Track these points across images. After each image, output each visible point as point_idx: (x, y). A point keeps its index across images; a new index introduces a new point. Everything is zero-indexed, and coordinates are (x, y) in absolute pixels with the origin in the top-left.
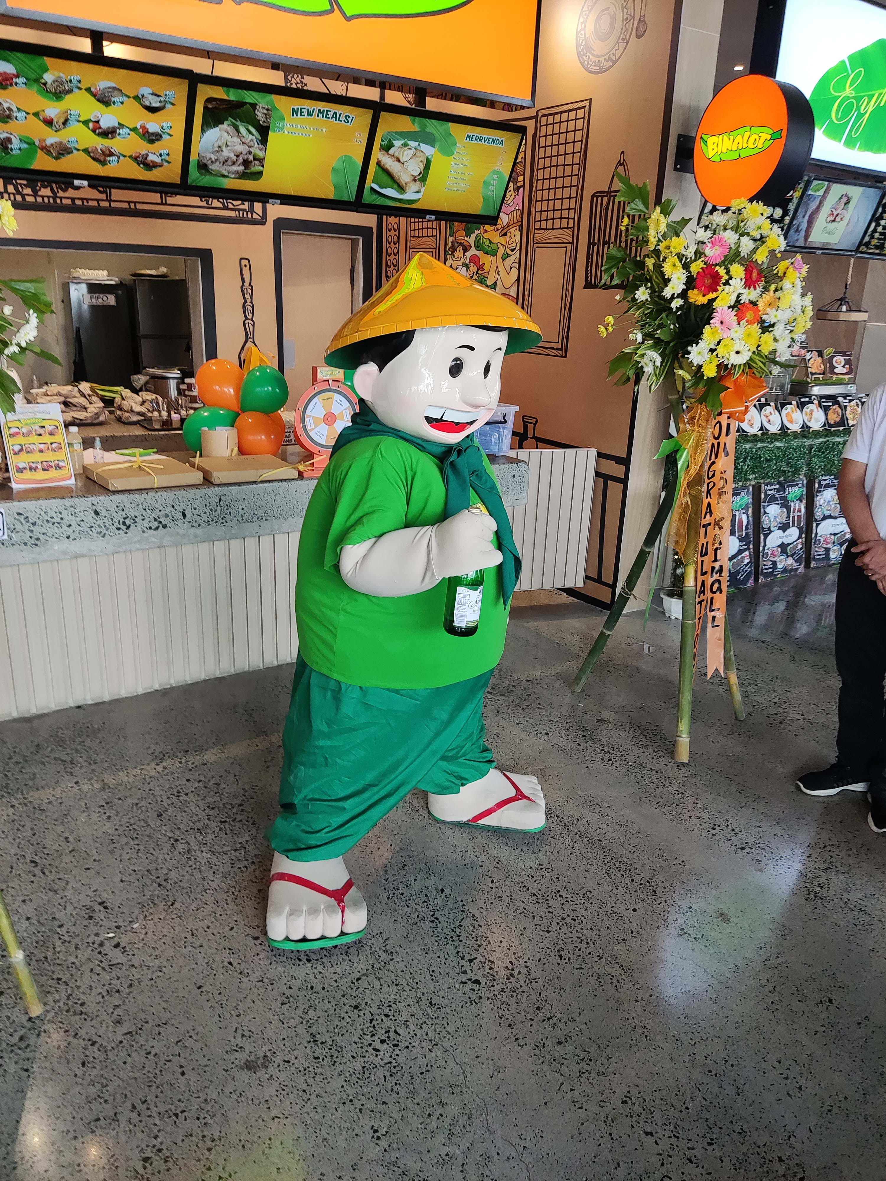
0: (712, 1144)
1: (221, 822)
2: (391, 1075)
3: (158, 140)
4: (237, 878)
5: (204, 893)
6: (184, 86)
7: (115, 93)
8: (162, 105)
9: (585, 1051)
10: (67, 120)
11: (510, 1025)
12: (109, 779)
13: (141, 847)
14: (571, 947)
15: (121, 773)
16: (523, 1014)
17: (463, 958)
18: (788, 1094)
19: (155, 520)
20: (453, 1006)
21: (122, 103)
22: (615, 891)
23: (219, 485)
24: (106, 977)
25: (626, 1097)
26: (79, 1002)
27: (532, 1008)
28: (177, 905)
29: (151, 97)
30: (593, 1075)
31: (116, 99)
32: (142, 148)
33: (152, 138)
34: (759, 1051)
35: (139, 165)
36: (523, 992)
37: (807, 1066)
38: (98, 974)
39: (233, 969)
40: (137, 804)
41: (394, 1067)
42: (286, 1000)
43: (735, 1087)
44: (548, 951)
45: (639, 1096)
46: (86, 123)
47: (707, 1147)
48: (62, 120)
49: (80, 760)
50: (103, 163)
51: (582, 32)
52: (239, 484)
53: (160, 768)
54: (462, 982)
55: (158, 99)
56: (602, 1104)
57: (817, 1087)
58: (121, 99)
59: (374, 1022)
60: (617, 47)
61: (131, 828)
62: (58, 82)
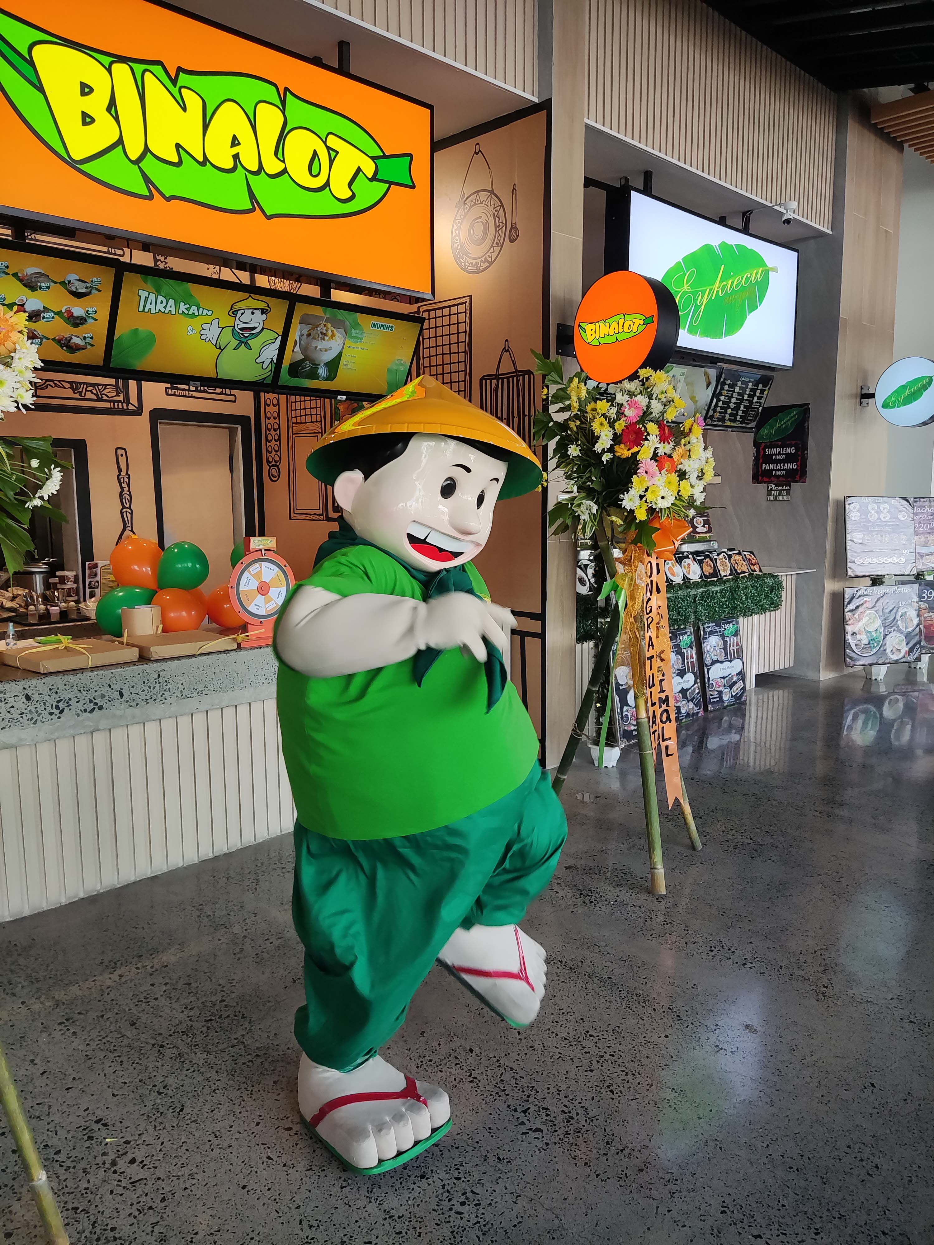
0: (819, 1233)
1: (205, 1021)
2: (484, 1234)
3: (82, 324)
4: (245, 1074)
5: (214, 1094)
8: (89, 290)
9: (668, 1173)
11: (586, 1164)
12: (60, 994)
13: (124, 1058)
14: (619, 1081)
15: (73, 988)
16: (595, 1151)
17: (516, 1110)
18: (869, 1174)
19: (91, 701)
20: (522, 1157)
21: (48, 288)
22: (641, 1021)
23: (157, 661)
24: (131, 1196)
25: (723, 1207)
26: (109, 1227)
27: (602, 1145)
28: (187, 1110)
30: (684, 1193)
33: (77, 322)
34: (828, 1141)
36: (588, 1131)
37: (874, 1146)
38: (121, 1195)
39: (274, 1163)
40: (102, 1016)
41: (484, 1226)
42: (344, 1184)
43: (819, 1177)
44: (598, 1089)
45: (735, 1203)
46: (12, 306)
47: (816, 1237)
49: (19, 980)
51: (457, 238)
52: (178, 658)
53: (115, 977)
54: (523, 1133)
56: (703, 1218)
57: (891, 1162)
59: (447, 1187)
60: (492, 250)
61: (104, 1041)
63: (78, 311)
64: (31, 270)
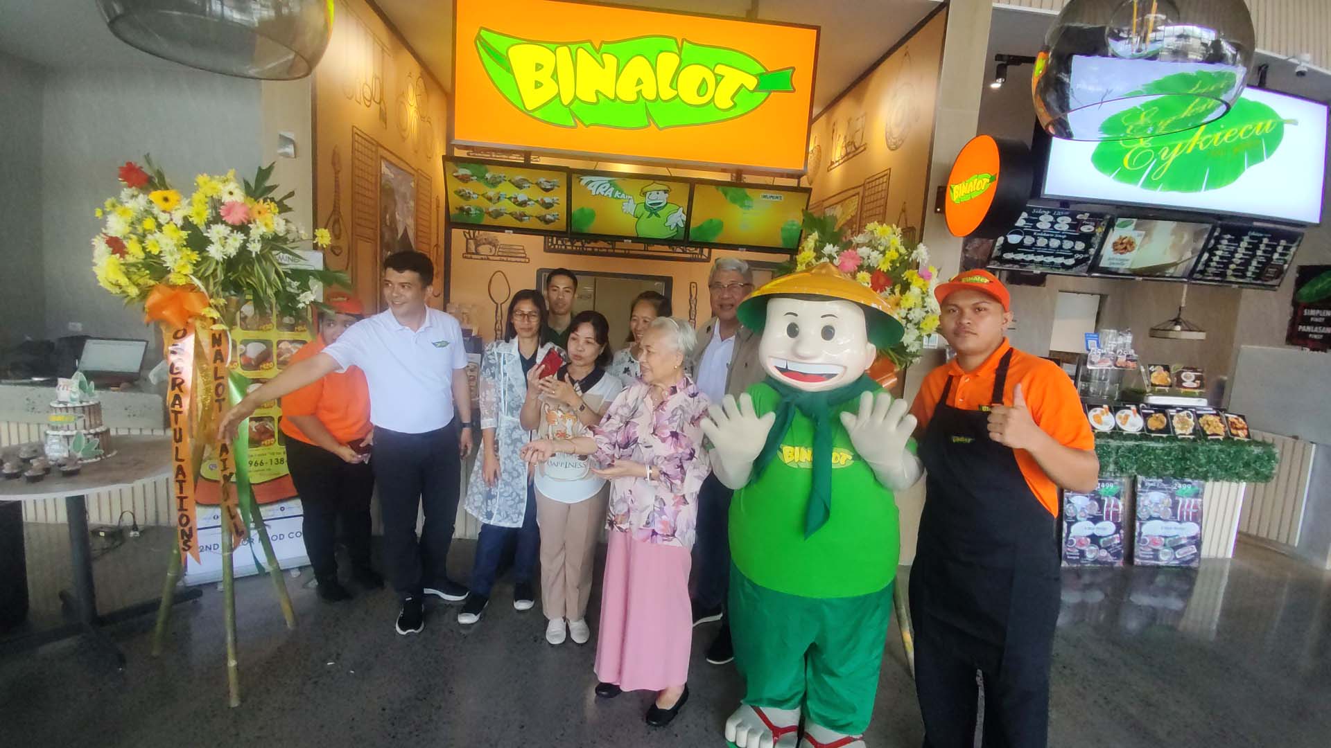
3: (551, 207)
6: (564, 176)
7: (525, 182)
8: (552, 187)
10: (499, 197)
29: (545, 183)
31: (525, 185)
32: (543, 211)
33: (548, 206)
35: (541, 221)
46: (510, 199)
50: (521, 220)
51: (889, 124)
55: (549, 184)
58: (528, 185)
60: (905, 131)
62: (494, 178)
63: (548, 200)
64: (518, 178)
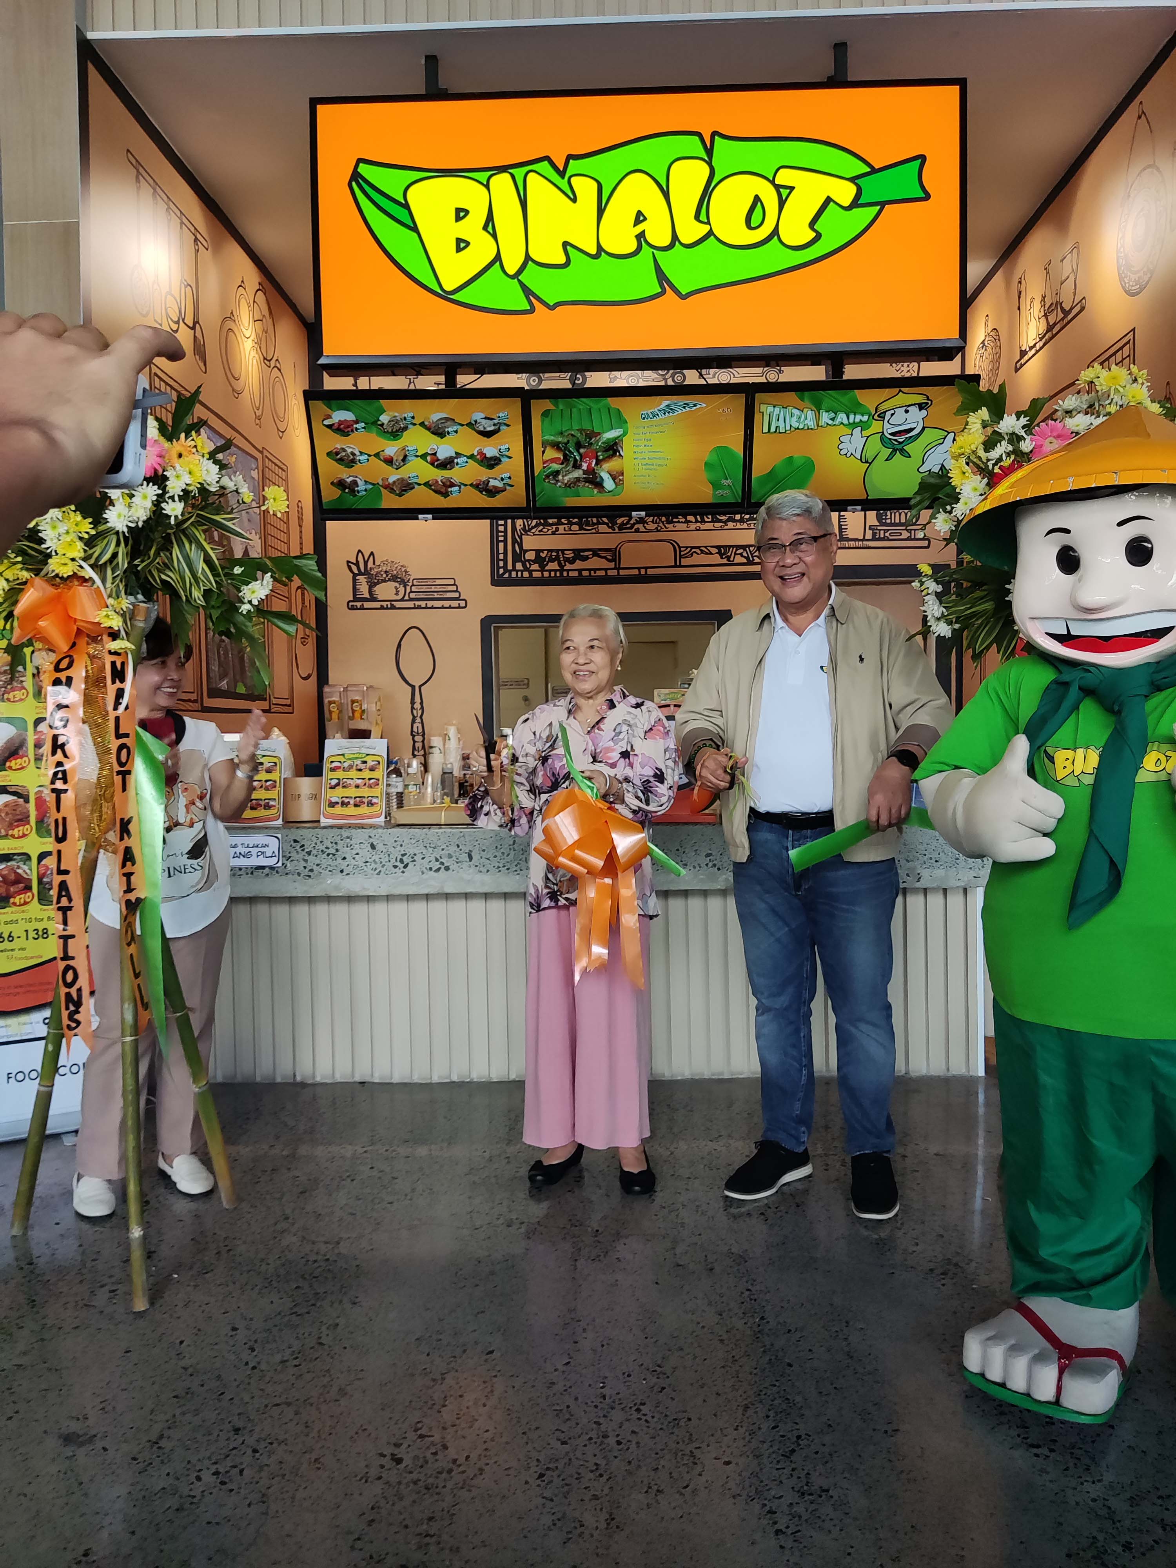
3: (497, 464)
6: (516, 405)
7: (448, 423)
8: (497, 427)
10: (405, 456)
12: (303, 1150)
15: (320, 1147)
19: (437, 860)
21: (456, 432)
29: (484, 422)
31: (450, 429)
32: (481, 474)
33: (491, 463)
35: (481, 492)
46: (424, 456)
48: (401, 458)
50: (446, 495)
51: (1122, 250)
55: (492, 422)
58: (455, 428)
62: (394, 421)
63: (490, 452)
64: (435, 417)
